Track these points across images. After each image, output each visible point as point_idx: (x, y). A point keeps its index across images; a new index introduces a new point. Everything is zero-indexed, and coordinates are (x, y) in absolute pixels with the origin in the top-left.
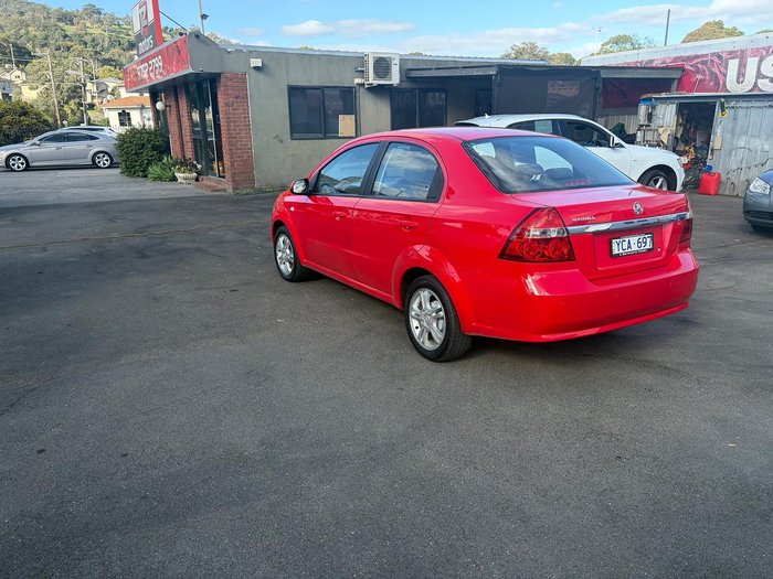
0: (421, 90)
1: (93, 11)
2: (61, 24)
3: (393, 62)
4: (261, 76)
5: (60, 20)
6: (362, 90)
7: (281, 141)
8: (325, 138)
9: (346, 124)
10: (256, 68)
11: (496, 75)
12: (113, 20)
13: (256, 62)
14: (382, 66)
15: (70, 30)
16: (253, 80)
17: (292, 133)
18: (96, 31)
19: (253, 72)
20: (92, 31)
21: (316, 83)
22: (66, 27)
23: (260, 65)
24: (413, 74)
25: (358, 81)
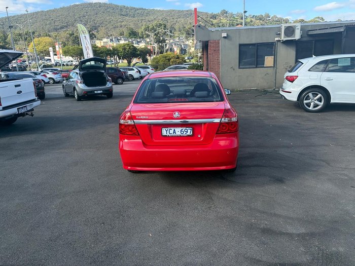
0: (316, 41)
1: (224, 12)
2: (211, 20)
3: (296, 28)
4: (226, 40)
5: (211, 18)
6: (279, 43)
7: (234, 70)
8: (256, 67)
9: (269, 60)
10: (224, 37)
11: (344, 31)
12: (232, 15)
13: (224, 35)
14: (290, 31)
15: (215, 21)
16: (222, 43)
17: (239, 66)
18: (224, 21)
19: (223, 39)
20: (223, 21)
21: (254, 42)
22: (213, 21)
23: (226, 36)
24: (311, 33)
25: (277, 39)
